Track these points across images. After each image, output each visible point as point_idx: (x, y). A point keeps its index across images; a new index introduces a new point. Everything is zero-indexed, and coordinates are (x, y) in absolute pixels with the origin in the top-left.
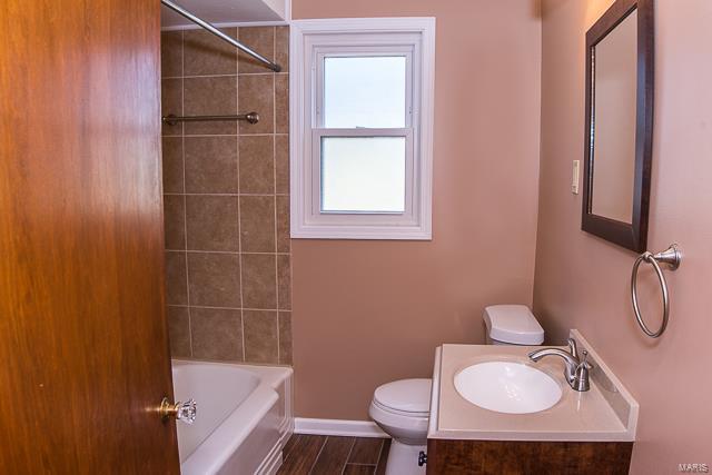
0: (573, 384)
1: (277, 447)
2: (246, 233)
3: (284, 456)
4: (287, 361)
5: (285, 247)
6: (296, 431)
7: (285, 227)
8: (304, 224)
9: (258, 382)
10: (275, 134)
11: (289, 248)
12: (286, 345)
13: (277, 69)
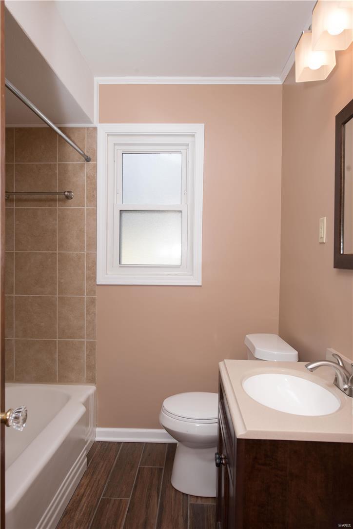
0: (347, 392)
1: (83, 453)
2: (62, 281)
3: (88, 461)
4: (92, 380)
5: (92, 291)
6: (98, 439)
7: (93, 276)
8: (107, 274)
9: (68, 398)
10: (86, 208)
11: (95, 292)
12: (91, 367)
13: (88, 160)
